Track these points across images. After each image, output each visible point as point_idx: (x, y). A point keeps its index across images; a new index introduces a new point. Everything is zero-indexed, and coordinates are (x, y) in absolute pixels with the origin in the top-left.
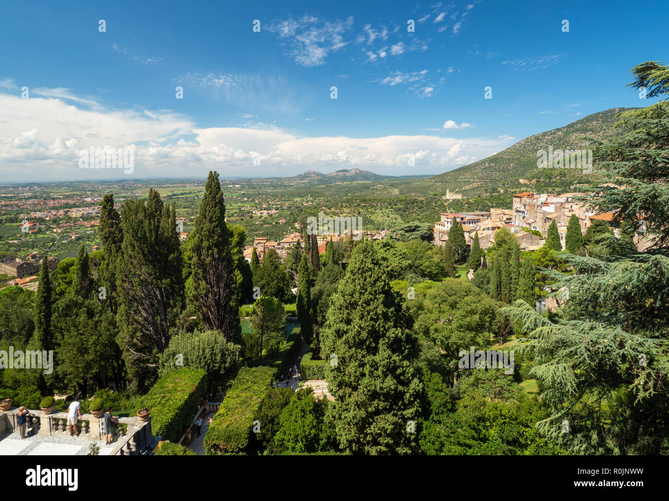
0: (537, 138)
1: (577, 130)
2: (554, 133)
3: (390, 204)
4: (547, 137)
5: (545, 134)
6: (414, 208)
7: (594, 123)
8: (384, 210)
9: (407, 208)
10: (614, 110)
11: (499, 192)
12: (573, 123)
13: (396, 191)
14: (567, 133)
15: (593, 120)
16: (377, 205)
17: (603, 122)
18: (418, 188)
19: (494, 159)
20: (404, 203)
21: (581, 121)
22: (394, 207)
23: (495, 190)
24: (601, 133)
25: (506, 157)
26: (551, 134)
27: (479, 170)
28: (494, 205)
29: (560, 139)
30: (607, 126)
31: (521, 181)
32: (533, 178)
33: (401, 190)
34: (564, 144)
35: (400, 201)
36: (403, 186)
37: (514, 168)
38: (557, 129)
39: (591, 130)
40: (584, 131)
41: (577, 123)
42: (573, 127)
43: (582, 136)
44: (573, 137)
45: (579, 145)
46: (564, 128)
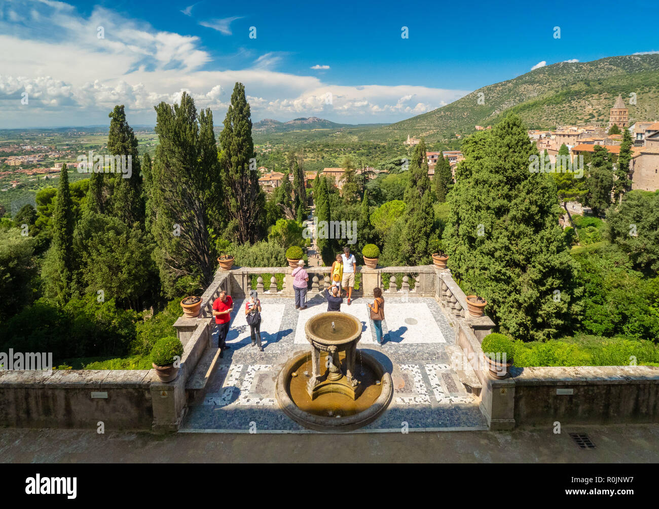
0: (489, 89)
1: (526, 82)
2: (505, 85)
3: (354, 149)
4: (498, 88)
5: (496, 86)
6: (376, 152)
7: (541, 76)
8: (347, 155)
9: (370, 153)
10: (559, 64)
11: (457, 138)
12: (522, 76)
13: (355, 139)
14: (516, 85)
15: (540, 73)
16: (340, 150)
17: (549, 75)
18: (377, 135)
19: (449, 108)
20: (367, 148)
21: (529, 74)
22: (357, 152)
23: (453, 136)
24: (548, 84)
25: (460, 107)
26: (502, 85)
27: (435, 118)
28: (453, 149)
29: (510, 90)
30: (552, 79)
31: (477, 127)
32: (489, 124)
33: (360, 137)
34: (513, 94)
35: (363, 146)
36: (362, 133)
37: (468, 117)
38: (507, 81)
39: (538, 82)
40: (532, 83)
41: (525, 76)
42: (522, 79)
43: (530, 87)
44: (522, 89)
45: (528, 96)
46: (513, 80)
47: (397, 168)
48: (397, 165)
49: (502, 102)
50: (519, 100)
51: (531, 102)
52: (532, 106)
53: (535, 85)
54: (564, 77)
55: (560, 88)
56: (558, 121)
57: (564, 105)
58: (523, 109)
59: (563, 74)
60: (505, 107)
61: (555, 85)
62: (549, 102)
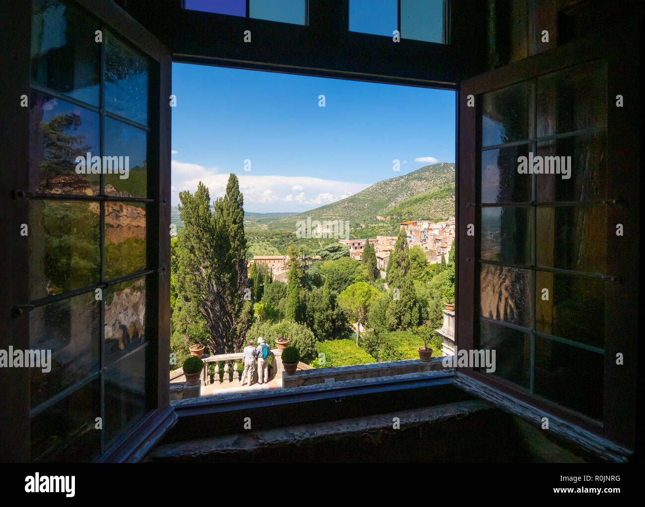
0: (385, 183)
1: (415, 178)
2: (398, 180)
3: (267, 238)
4: (393, 183)
5: (391, 180)
6: (289, 241)
7: (427, 173)
8: (261, 243)
9: (283, 241)
10: (440, 164)
11: (361, 227)
12: (412, 173)
13: (265, 227)
14: (408, 180)
15: (426, 171)
16: (254, 238)
17: (433, 173)
18: (286, 224)
19: (352, 200)
20: (280, 236)
21: (418, 171)
22: (271, 240)
23: (358, 225)
24: (432, 181)
25: (362, 198)
26: (396, 180)
27: (340, 208)
28: (359, 237)
29: (403, 185)
30: (436, 176)
31: (379, 218)
32: (388, 215)
33: (270, 226)
34: (406, 189)
35: (276, 234)
36: (272, 222)
37: (368, 208)
38: (400, 177)
39: (425, 178)
40: (420, 179)
41: (414, 173)
42: (412, 175)
43: (419, 183)
44: (412, 184)
45: (417, 190)
46: (405, 176)
47: (332, 254)
48: (331, 252)
49: (396, 195)
50: (410, 194)
51: (420, 196)
52: (423, 199)
53: (423, 181)
54: (445, 176)
55: (443, 185)
56: (443, 213)
57: (447, 199)
58: (416, 201)
59: (444, 173)
60: (399, 199)
61: (438, 182)
62: (435, 196)
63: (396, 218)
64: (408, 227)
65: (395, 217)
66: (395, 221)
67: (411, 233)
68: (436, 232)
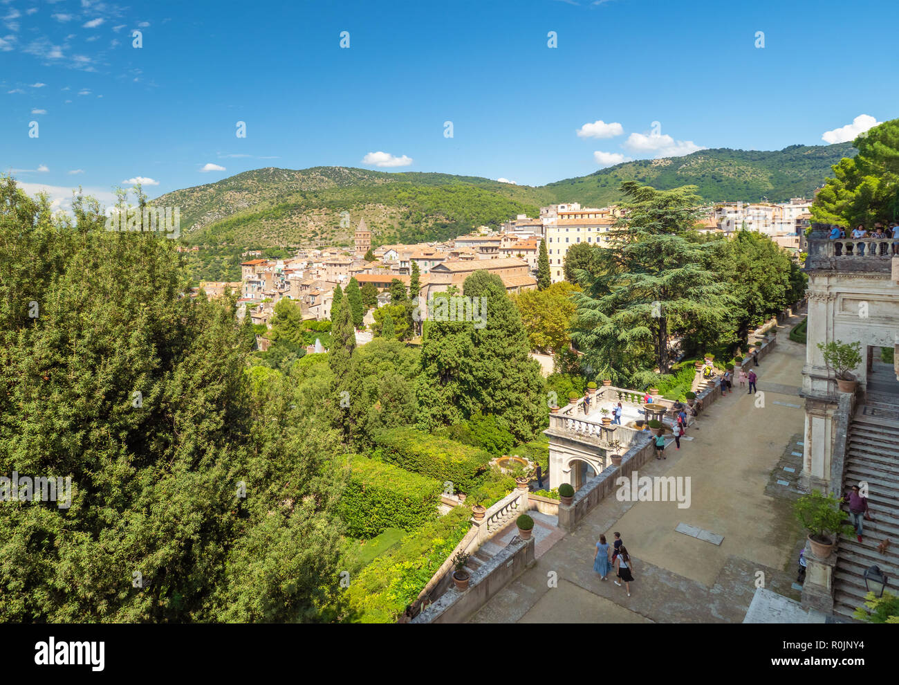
0: (183, 194)
1: (231, 189)
2: (205, 190)
4: (195, 194)
5: (193, 190)
7: (250, 182)
10: (268, 170)
12: (226, 180)
14: (219, 191)
15: (248, 178)
17: (258, 181)
21: (234, 178)
24: (258, 193)
26: (200, 190)
29: (212, 198)
30: (263, 186)
32: (194, 244)
34: (217, 203)
38: (208, 185)
39: (246, 189)
40: (240, 190)
41: (230, 180)
42: (226, 184)
43: (238, 196)
44: (228, 196)
45: (235, 206)
46: (216, 184)
49: (203, 213)
50: (225, 211)
51: (241, 215)
52: (248, 220)
53: (244, 193)
54: (276, 186)
55: (275, 199)
57: (285, 220)
58: (238, 223)
59: (274, 182)
60: (207, 219)
61: (267, 194)
62: (267, 216)
63: (208, 249)
64: (254, 269)
65: (205, 246)
66: (207, 252)
67: (260, 277)
68: (299, 275)
